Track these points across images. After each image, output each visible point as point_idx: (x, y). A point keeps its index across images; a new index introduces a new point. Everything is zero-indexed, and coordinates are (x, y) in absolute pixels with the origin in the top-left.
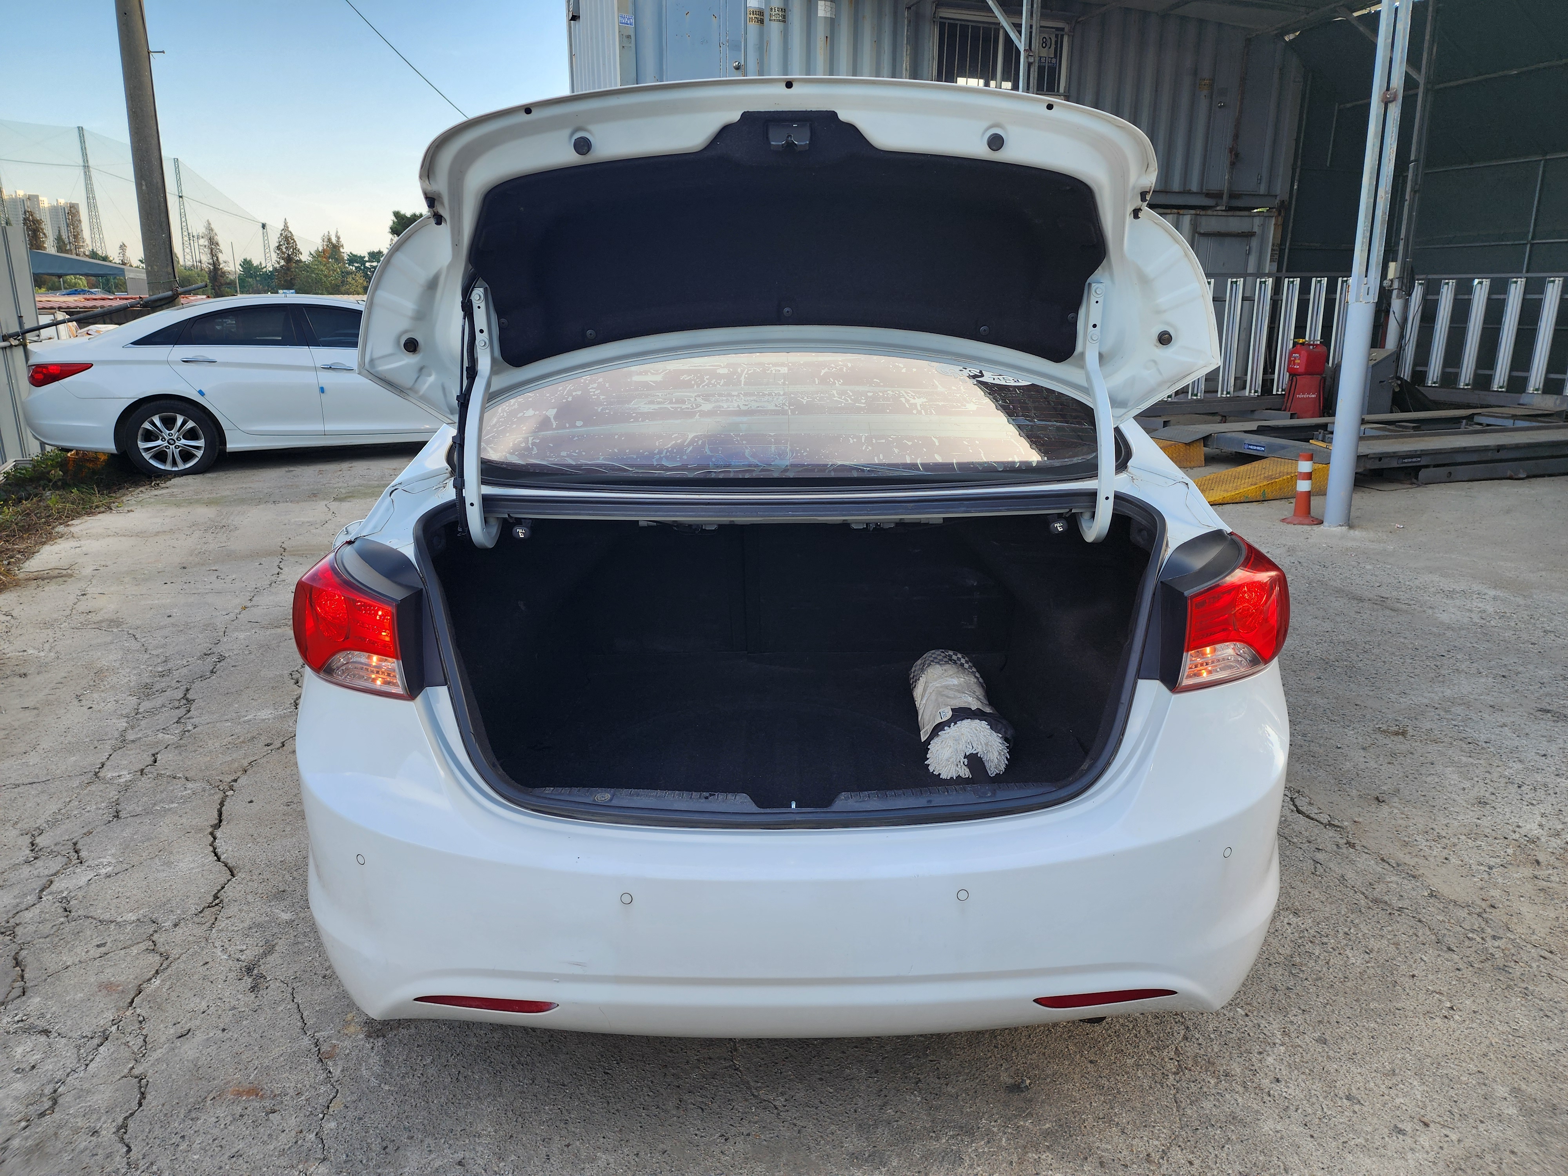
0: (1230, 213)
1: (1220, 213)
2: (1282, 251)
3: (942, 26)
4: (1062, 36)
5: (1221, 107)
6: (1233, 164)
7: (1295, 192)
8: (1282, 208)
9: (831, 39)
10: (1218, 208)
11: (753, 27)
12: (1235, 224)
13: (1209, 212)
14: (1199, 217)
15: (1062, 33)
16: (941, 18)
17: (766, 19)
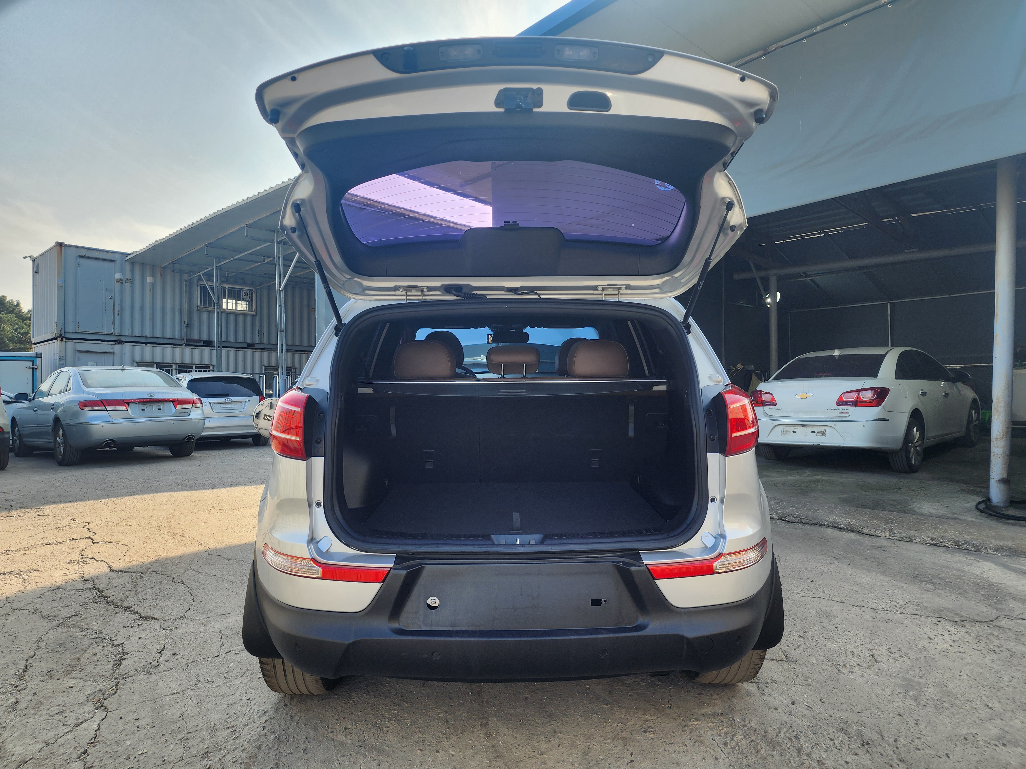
3: (201, 287)
4: (252, 292)
9: (153, 288)
11: (118, 285)
16: (200, 284)
17: (124, 282)
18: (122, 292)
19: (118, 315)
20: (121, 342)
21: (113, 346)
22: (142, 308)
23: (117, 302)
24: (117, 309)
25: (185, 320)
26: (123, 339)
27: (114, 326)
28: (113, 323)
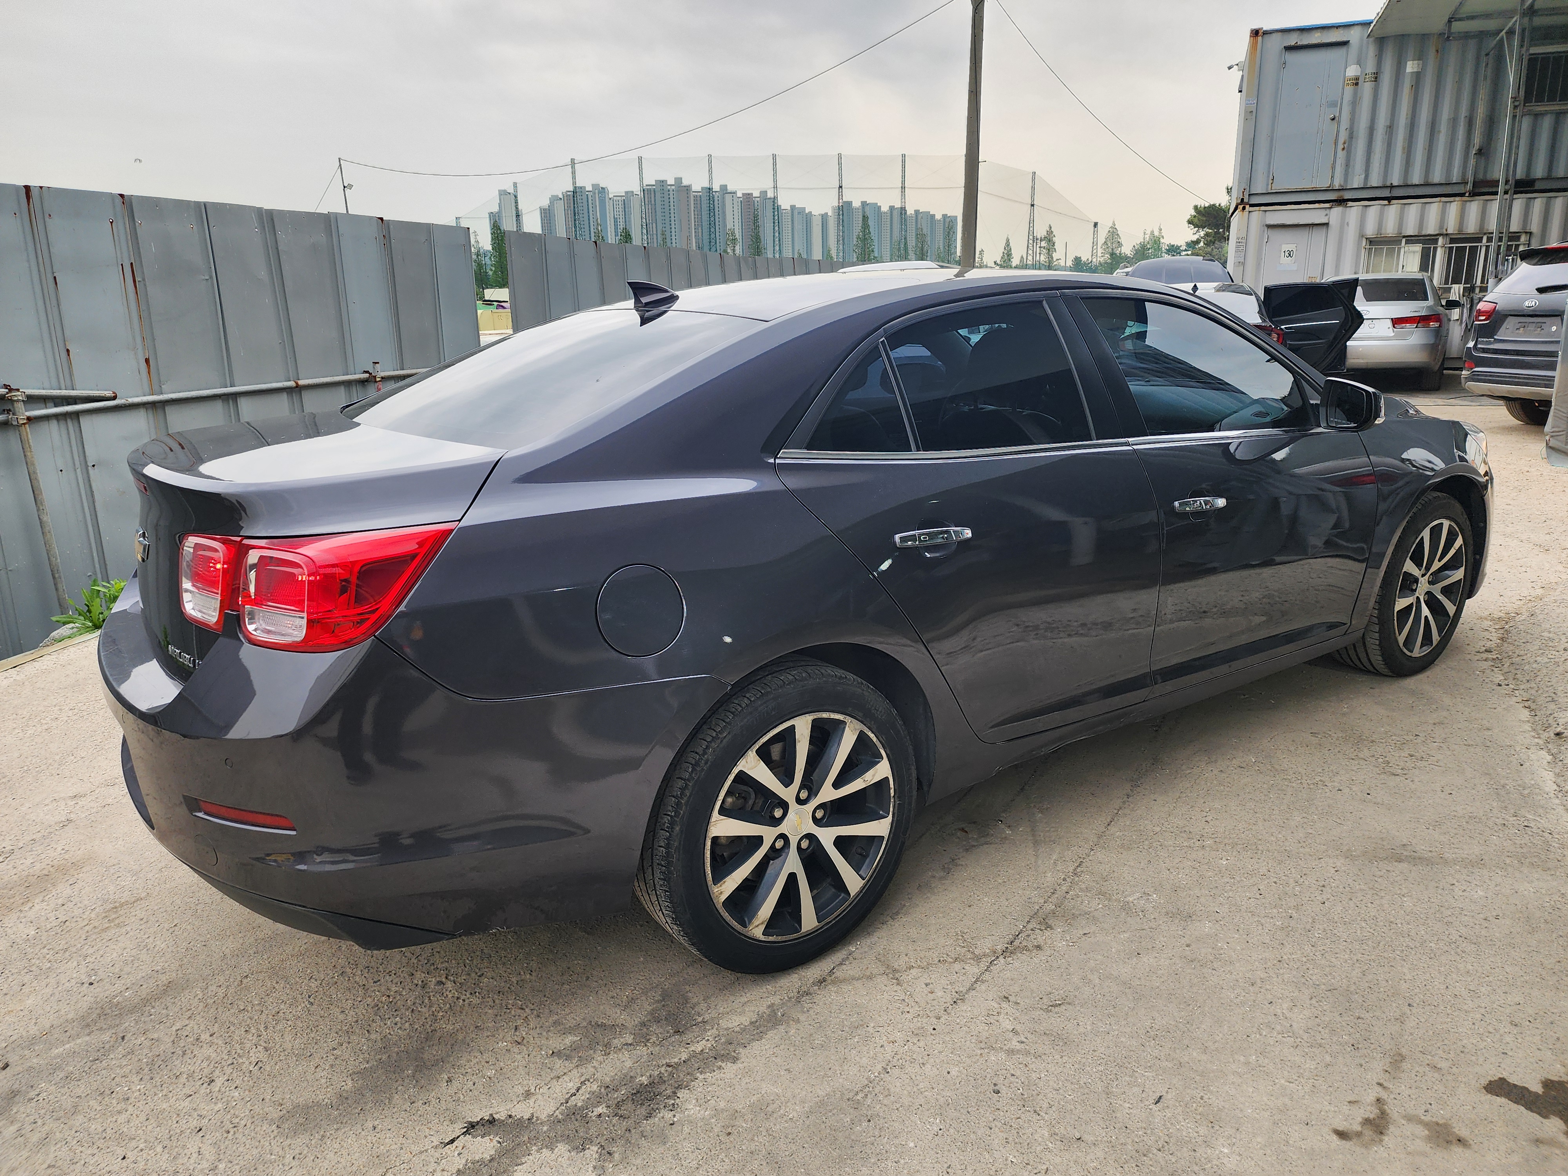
3: (1531, 61)
9: (1416, 87)
11: (1349, 90)
16: (1531, 55)
17: (1360, 82)
18: (1355, 103)
19: (1343, 149)
20: (1341, 202)
21: (1328, 211)
22: (1391, 128)
24: (1343, 138)
25: (1479, 139)
26: (1347, 195)
27: (1333, 173)
28: (1333, 168)
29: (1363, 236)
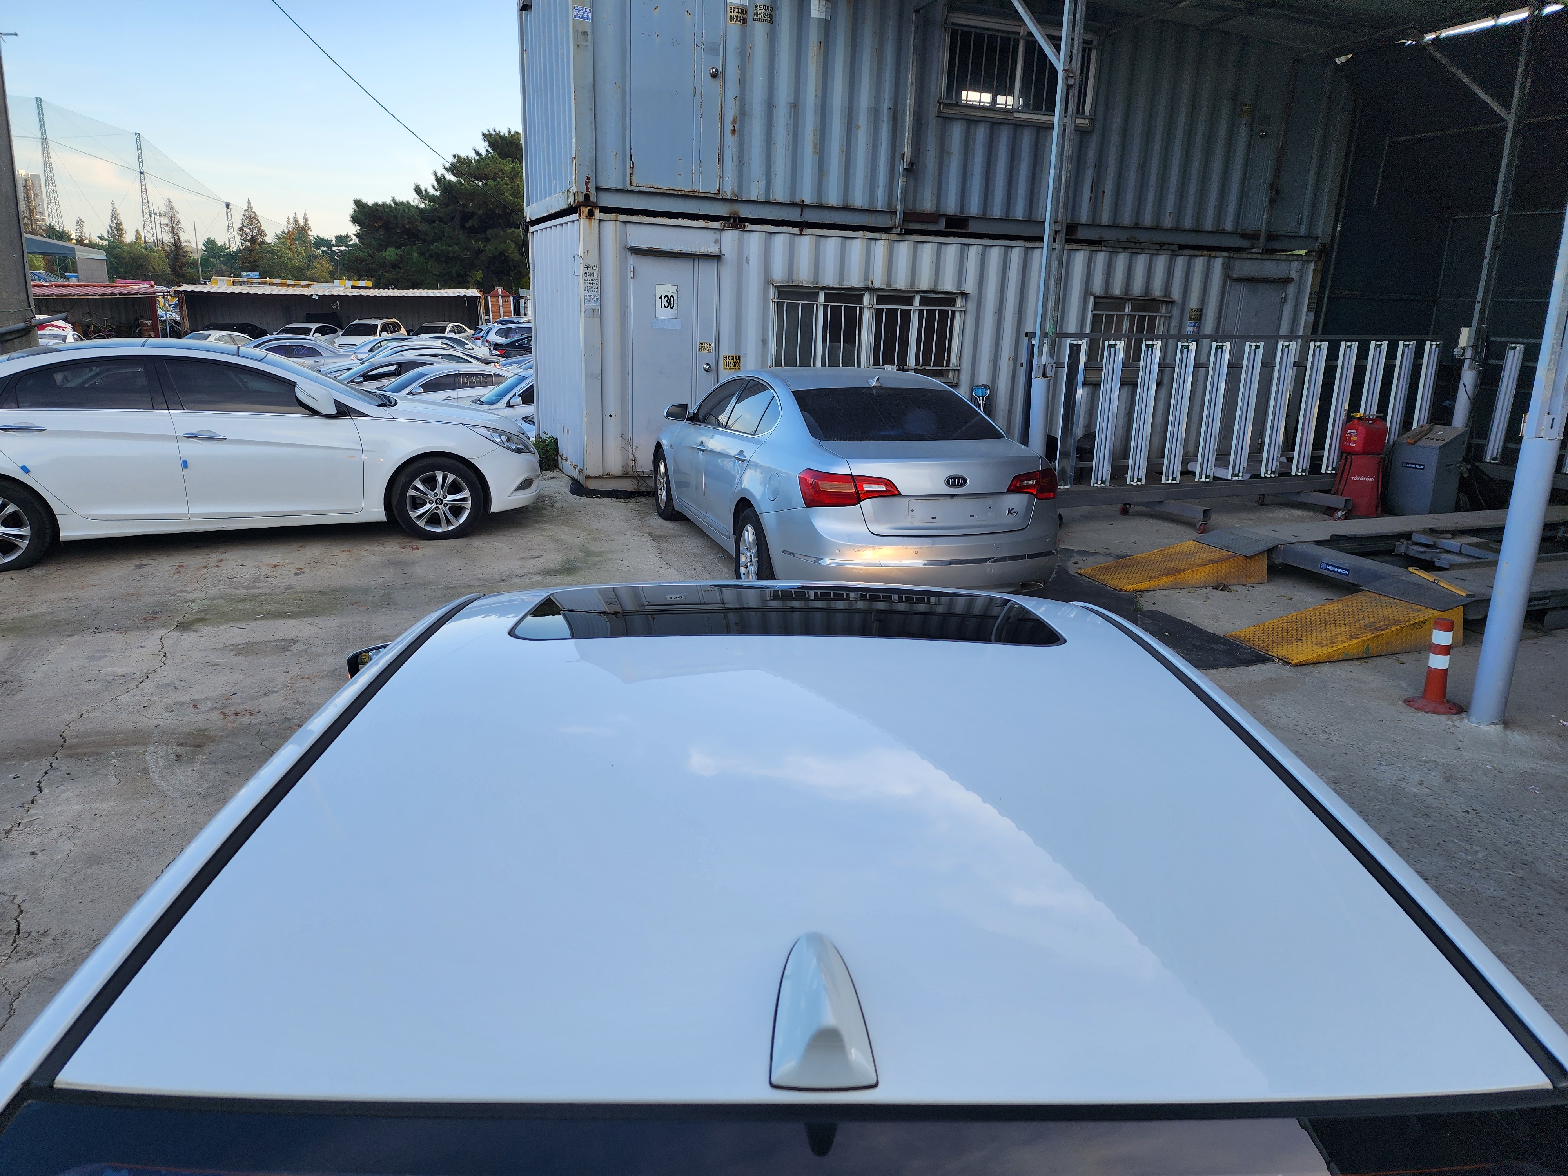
0: (1268, 256)
1: (1255, 256)
2: (1320, 300)
3: (954, 33)
4: (1090, 50)
5: (1262, 136)
6: (1272, 202)
7: (1337, 235)
8: (1323, 253)
9: (826, 45)
10: (1254, 250)
11: (734, 28)
12: (1270, 269)
13: (1244, 255)
14: (1232, 260)
15: (1089, 46)
16: (953, 24)
17: (749, 17)
18: (745, 52)
19: (734, 131)
20: (737, 222)
21: (717, 235)
22: (796, 107)
23: (732, 90)
24: (731, 112)
25: (907, 149)
26: (745, 212)
27: (721, 170)
28: (721, 161)
29: (768, 282)
